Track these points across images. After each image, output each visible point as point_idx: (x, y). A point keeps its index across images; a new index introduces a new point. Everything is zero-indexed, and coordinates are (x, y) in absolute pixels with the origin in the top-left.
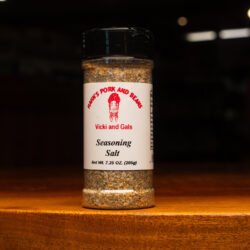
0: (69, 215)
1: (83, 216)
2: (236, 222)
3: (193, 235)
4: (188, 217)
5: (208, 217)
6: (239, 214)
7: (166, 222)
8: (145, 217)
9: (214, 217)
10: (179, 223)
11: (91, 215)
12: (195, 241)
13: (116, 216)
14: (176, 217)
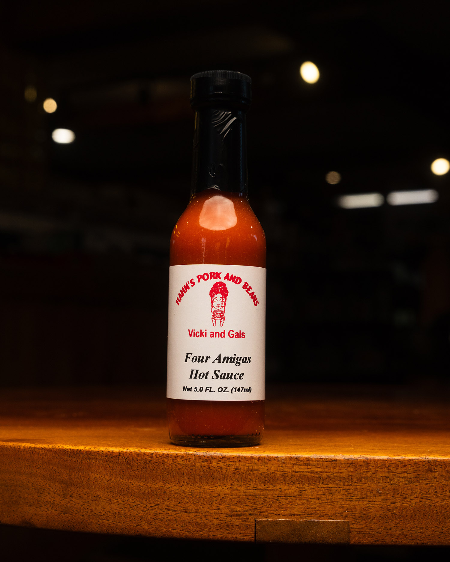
0: (98, 453)
1: (119, 454)
2: (351, 469)
3: (285, 487)
4: (277, 459)
5: (309, 459)
6: (356, 456)
7: (244, 467)
8: (213, 458)
9: (317, 460)
10: (263, 469)
11: (131, 454)
12: (286, 497)
13: (167, 456)
14: (259, 459)
